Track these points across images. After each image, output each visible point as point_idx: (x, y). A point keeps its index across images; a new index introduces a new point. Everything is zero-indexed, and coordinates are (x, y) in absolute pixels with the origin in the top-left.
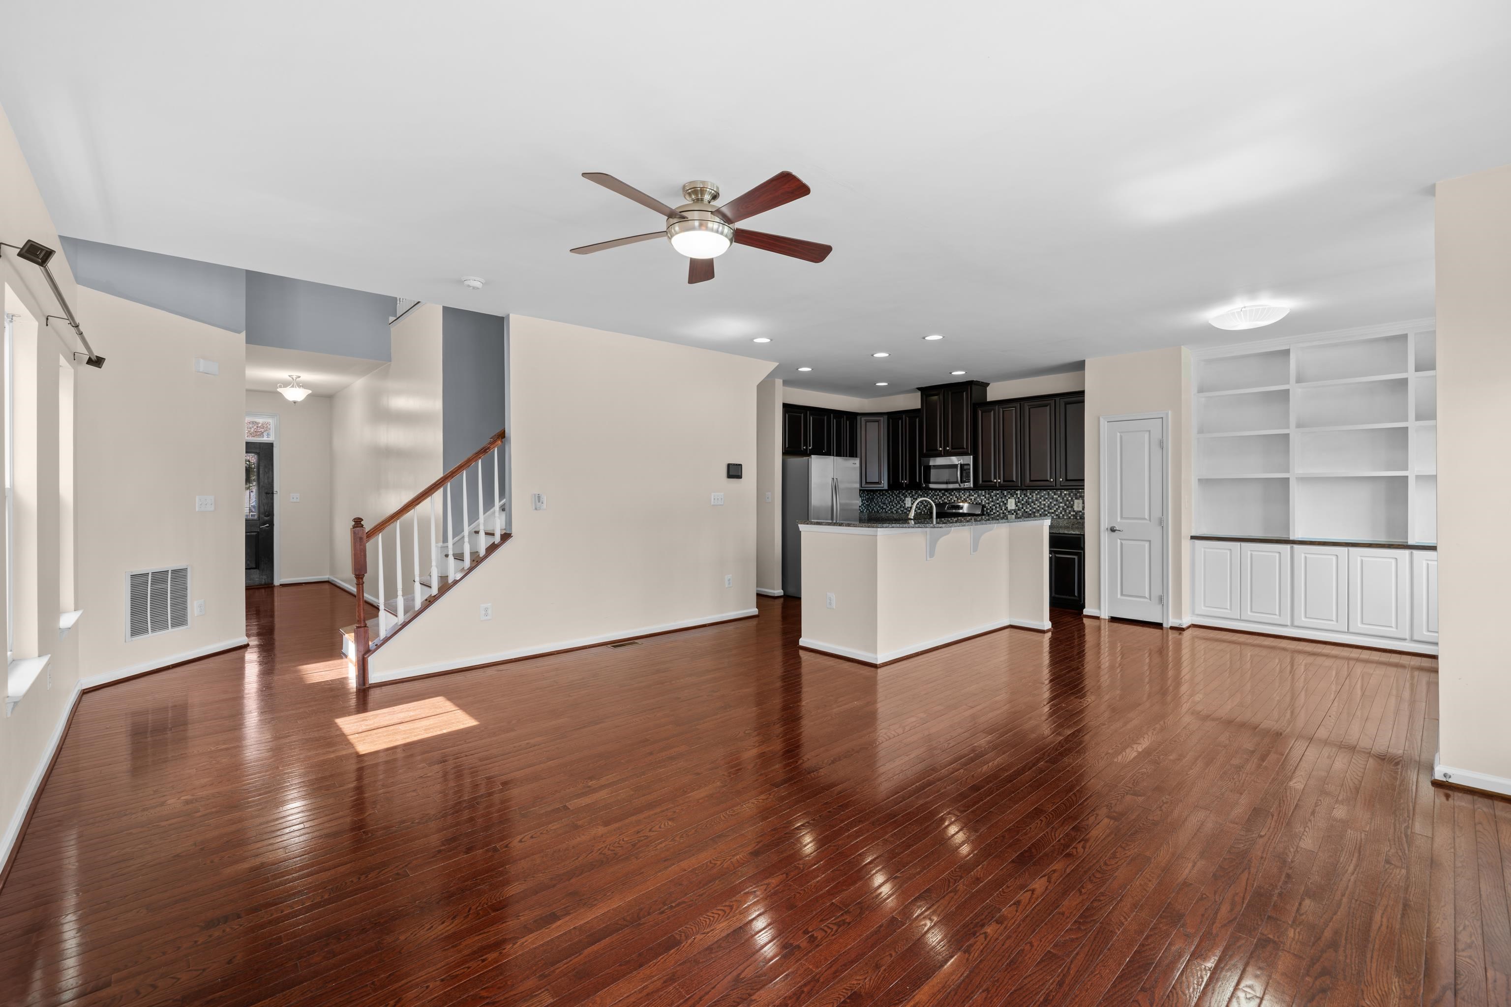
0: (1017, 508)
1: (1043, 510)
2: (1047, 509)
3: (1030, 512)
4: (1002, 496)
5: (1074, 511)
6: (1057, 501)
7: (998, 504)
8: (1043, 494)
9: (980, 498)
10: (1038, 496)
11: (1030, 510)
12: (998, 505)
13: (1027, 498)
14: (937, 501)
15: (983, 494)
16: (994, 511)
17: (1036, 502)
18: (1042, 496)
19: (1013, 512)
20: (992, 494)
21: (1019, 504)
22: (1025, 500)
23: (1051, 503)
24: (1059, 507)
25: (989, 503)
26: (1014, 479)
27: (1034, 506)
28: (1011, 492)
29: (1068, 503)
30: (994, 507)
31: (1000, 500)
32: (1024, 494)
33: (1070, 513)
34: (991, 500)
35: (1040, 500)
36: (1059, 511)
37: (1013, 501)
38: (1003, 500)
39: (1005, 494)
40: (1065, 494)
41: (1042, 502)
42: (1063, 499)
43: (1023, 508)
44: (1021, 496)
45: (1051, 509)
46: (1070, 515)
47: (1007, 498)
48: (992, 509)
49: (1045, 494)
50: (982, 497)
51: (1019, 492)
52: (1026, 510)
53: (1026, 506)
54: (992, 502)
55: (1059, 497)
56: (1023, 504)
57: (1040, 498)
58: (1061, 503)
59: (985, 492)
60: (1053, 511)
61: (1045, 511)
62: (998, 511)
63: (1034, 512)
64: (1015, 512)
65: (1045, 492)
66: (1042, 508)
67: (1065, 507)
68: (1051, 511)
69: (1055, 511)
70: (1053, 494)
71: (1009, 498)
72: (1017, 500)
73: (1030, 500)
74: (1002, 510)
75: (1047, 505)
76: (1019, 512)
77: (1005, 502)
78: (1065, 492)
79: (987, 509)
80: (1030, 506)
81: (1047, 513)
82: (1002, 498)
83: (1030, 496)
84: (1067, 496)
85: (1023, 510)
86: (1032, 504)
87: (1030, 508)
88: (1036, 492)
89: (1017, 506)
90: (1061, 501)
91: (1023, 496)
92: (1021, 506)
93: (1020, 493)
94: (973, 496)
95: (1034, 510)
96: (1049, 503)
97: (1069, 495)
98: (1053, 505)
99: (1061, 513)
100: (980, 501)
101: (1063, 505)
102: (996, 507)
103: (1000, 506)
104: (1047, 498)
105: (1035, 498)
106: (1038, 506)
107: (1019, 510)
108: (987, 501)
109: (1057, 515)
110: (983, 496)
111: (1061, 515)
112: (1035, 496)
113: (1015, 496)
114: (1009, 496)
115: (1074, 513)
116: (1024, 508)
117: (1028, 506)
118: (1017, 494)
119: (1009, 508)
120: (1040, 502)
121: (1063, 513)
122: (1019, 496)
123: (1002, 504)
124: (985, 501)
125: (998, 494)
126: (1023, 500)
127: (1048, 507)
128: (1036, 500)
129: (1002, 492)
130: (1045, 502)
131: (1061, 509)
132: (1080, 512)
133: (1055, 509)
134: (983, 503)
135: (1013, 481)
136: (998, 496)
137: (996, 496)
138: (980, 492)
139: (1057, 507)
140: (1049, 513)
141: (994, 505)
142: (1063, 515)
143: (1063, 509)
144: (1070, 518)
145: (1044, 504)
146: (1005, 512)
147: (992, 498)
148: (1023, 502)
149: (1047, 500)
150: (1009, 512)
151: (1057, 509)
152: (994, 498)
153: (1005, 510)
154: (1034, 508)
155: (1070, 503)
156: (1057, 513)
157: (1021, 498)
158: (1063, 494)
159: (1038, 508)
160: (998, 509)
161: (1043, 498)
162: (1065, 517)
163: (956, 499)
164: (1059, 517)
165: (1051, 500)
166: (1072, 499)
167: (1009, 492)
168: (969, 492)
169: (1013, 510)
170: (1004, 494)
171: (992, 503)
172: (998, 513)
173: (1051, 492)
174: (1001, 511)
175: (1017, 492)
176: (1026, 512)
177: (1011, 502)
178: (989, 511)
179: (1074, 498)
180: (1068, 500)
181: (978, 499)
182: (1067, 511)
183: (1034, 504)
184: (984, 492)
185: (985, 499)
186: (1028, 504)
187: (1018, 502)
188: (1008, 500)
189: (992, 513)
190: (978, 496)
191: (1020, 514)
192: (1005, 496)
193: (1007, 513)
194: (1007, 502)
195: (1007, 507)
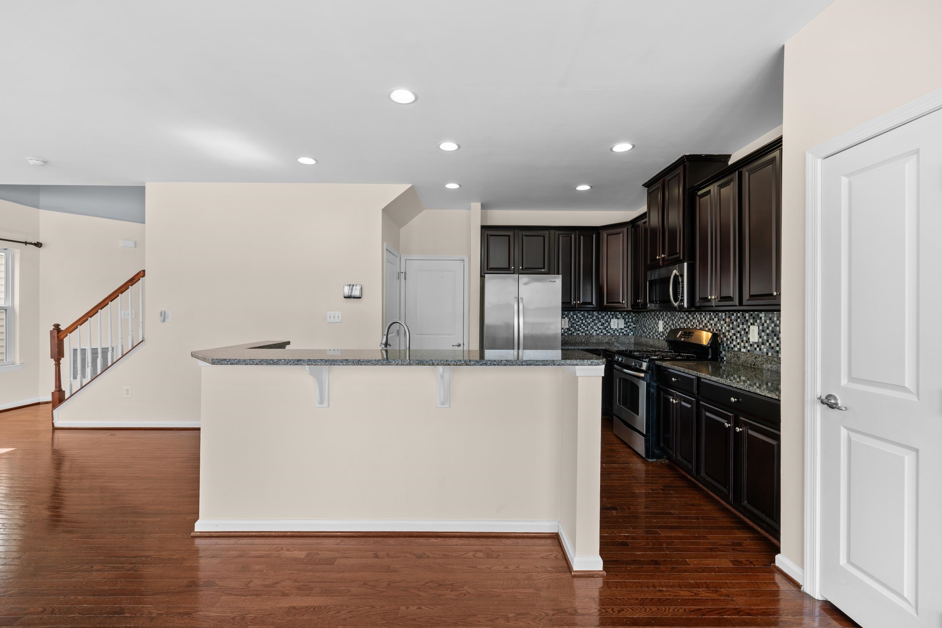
7: (739, 332)
12: (738, 335)
14: (682, 325)
15: (724, 317)
20: (733, 317)
21: (763, 334)
22: (770, 328)
25: (729, 331)
28: (754, 315)
30: (734, 337)
31: (741, 326)
32: (770, 319)
34: (731, 326)
38: (745, 327)
39: (747, 318)
43: (768, 341)
47: (749, 324)
48: (733, 340)
50: (722, 322)
51: (762, 315)
53: (773, 338)
54: (733, 329)
56: (768, 335)
62: (738, 344)
64: (758, 346)
71: (751, 324)
72: (761, 328)
76: (763, 347)
77: (747, 330)
79: (727, 339)
82: (743, 324)
85: (768, 344)
89: (760, 337)
91: (768, 322)
92: (765, 338)
93: (765, 316)
94: (713, 319)
100: (720, 328)
102: (737, 337)
103: (741, 335)
107: (763, 344)
108: (727, 328)
110: (723, 320)
113: (758, 321)
114: (752, 321)
116: (770, 341)
117: (775, 338)
118: (761, 318)
119: (752, 340)
122: (763, 321)
123: (743, 332)
124: (725, 328)
125: (739, 317)
126: (768, 328)
129: (743, 315)
134: (723, 331)
136: (739, 320)
137: (737, 321)
138: (720, 314)
141: (734, 335)
146: (747, 345)
147: (733, 323)
148: (768, 331)
150: (751, 345)
152: (735, 323)
157: (765, 325)
160: (738, 341)
163: (698, 324)
168: (710, 314)
169: (755, 343)
170: (745, 318)
171: (733, 331)
172: (738, 346)
174: (742, 344)
175: (761, 315)
176: (772, 348)
177: (753, 331)
178: (729, 342)
184: (724, 314)
185: (725, 325)
186: (775, 335)
187: (763, 331)
188: (751, 327)
189: (732, 346)
190: (718, 320)
191: (765, 350)
192: (747, 321)
193: (749, 348)
194: (749, 330)
195: (749, 339)
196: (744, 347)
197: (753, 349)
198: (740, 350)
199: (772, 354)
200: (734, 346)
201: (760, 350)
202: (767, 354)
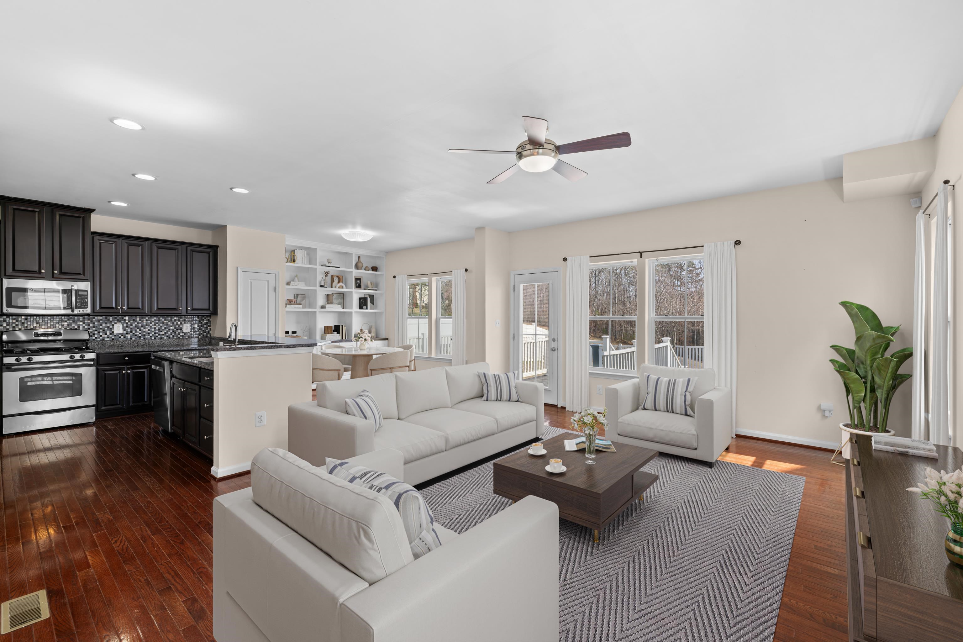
0: (125, 332)
1: (153, 333)
2: (157, 331)
3: (140, 335)
4: (106, 322)
5: (183, 332)
6: (167, 325)
7: (101, 329)
8: (153, 320)
9: (76, 324)
10: (149, 322)
11: (140, 333)
12: (101, 331)
13: (136, 323)
15: (81, 320)
16: (96, 336)
17: (147, 327)
18: (153, 322)
19: (120, 336)
20: (94, 320)
21: (127, 328)
22: (134, 325)
23: (161, 327)
24: (169, 330)
25: (89, 329)
26: (141, 307)
27: (144, 330)
28: (118, 318)
29: (177, 326)
31: (104, 325)
32: (134, 320)
33: (179, 334)
34: (91, 325)
35: (151, 325)
36: (169, 333)
37: (121, 326)
38: (108, 325)
39: (111, 320)
40: (175, 320)
41: (153, 327)
42: (173, 323)
43: (132, 332)
44: (129, 321)
45: (161, 332)
46: (179, 336)
47: (113, 323)
48: (94, 334)
49: (155, 320)
50: (78, 323)
51: (127, 318)
52: (136, 334)
53: (136, 330)
54: (94, 327)
55: (169, 322)
56: (131, 328)
57: (151, 323)
58: (171, 326)
59: (84, 318)
60: (163, 333)
61: (155, 333)
62: (101, 336)
63: (145, 335)
64: (122, 336)
65: (155, 318)
66: (153, 332)
67: (175, 330)
68: (161, 333)
69: (165, 333)
70: (163, 320)
71: (116, 323)
72: (125, 325)
73: (140, 325)
74: (106, 334)
75: (157, 328)
76: (127, 335)
77: (111, 327)
78: (175, 318)
80: (140, 330)
81: (157, 335)
82: (106, 323)
83: (140, 322)
84: (177, 321)
86: (142, 328)
87: (140, 332)
88: (147, 318)
89: (124, 330)
90: (171, 325)
91: (132, 321)
92: (129, 330)
94: (66, 322)
95: (144, 333)
96: (159, 326)
97: (179, 320)
98: (163, 328)
99: (171, 334)
100: (76, 327)
101: (174, 328)
102: (99, 332)
103: (104, 330)
104: (157, 323)
105: (145, 323)
106: (149, 330)
107: (127, 334)
108: (86, 327)
109: (167, 336)
110: (81, 321)
111: (171, 336)
112: (145, 321)
113: (123, 321)
114: (116, 322)
115: (183, 334)
116: (134, 332)
117: (138, 330)
118: (125, 320)
119: (116, 332)
120: (151, 327)
121: (173, 334)
122: (127, 321)
123: (106, 329)
124: (83, 327)
125: (101, 320)
126: (131, 325)
127: (159, 330)
128: (146, 325)
129: (106, 318)
130: (155, 326)
131: (171, 331)
132: (189, 333)
133: (165, 331)
135: (139, 308)
137: (99, 322)
139: (167, 330)
140: (159, 335)
141: (96, 331)
142: (173, 336)
143: (173, 331)
144: (179, 337)
145: (155, 328)
146: (111, 336)
147: (94, 323)
148: (131, 327)
149: (157, 325)
150: (115, 336)
151: (167, 331)
152: (96, 323)
153: (111, 334)
154: (144, 332)
155: (179, 326)
156: (167, 335)
157: (129, 323)
158: (173, 320)
159: (149, 332)
160: (101, 334)
161: (153, 323)
162: (175, 338)
164: (169, 338)
165: (161, 325)
166: (181, 323)
167: (116, 318)
168: (61, 318)
169: (120, 334)
170: (109, 320)
171: (94, 329)
172: (101, 338)
173: (161, 318)
174: (106, 336)
175: (125, 318)
176: (136, 335)
177: (118, 327)
179: (183, 323)
180: (177, 324)
181: (73, 325)
182: (177, 333)
183: (145, 328)
185: (84, 325)
186: (138, 328)
187: (127, 327)
188: (115, 325)
189: (94, 338)
190: (74, 321)
191: (129, 337)
192: (111, 322)
193: (113, 337)
194: (113, 327)
195: (113, 332)
196: (108, 337)
197: (118, 337)
198: (103, 339)
199: (136, 339)
200: (96, 338)
201: (125, 337)
202: (131, 339)
